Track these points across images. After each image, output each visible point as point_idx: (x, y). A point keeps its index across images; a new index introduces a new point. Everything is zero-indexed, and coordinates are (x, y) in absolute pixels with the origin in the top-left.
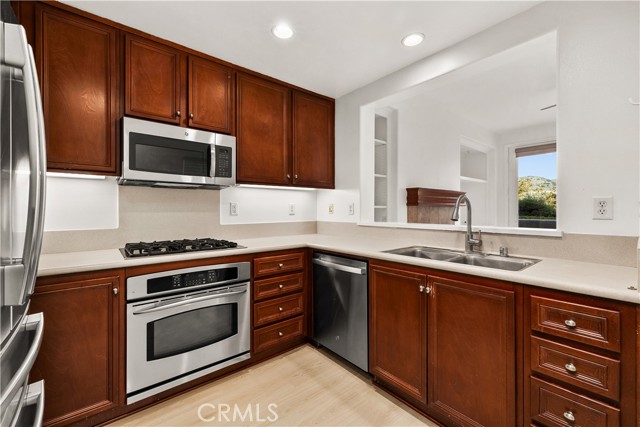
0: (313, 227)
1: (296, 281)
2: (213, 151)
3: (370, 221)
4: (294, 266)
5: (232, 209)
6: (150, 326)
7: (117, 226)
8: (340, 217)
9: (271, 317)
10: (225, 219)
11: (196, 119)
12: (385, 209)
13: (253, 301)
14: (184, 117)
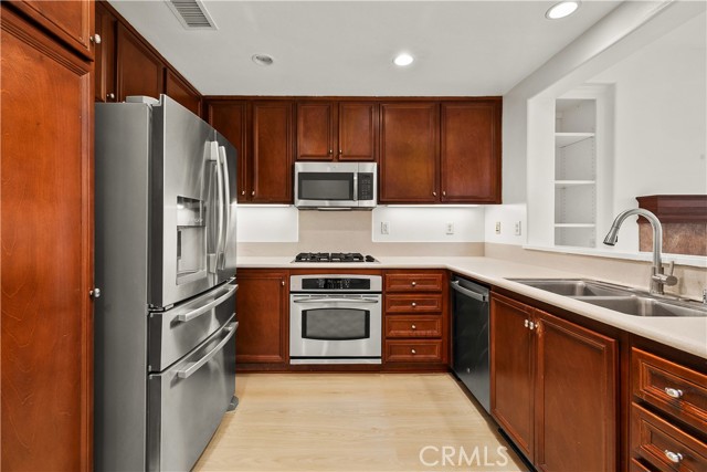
0: (480, 249)
1: (432, 303)
2: (355, 178)
3: (549, 245)
4: (431, 287)
5: (384, 229)
6: (304, 313)
7: (297, 240)
8: (506, 238)
9: (403, 333)
10: (376, 237)
11: (346, 153)
12: (594, 228)
13: (385, 314)
14: (336, 154)
